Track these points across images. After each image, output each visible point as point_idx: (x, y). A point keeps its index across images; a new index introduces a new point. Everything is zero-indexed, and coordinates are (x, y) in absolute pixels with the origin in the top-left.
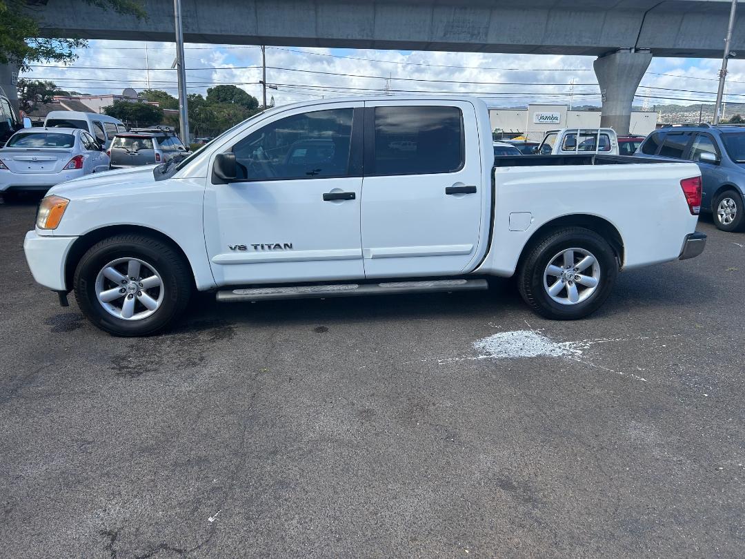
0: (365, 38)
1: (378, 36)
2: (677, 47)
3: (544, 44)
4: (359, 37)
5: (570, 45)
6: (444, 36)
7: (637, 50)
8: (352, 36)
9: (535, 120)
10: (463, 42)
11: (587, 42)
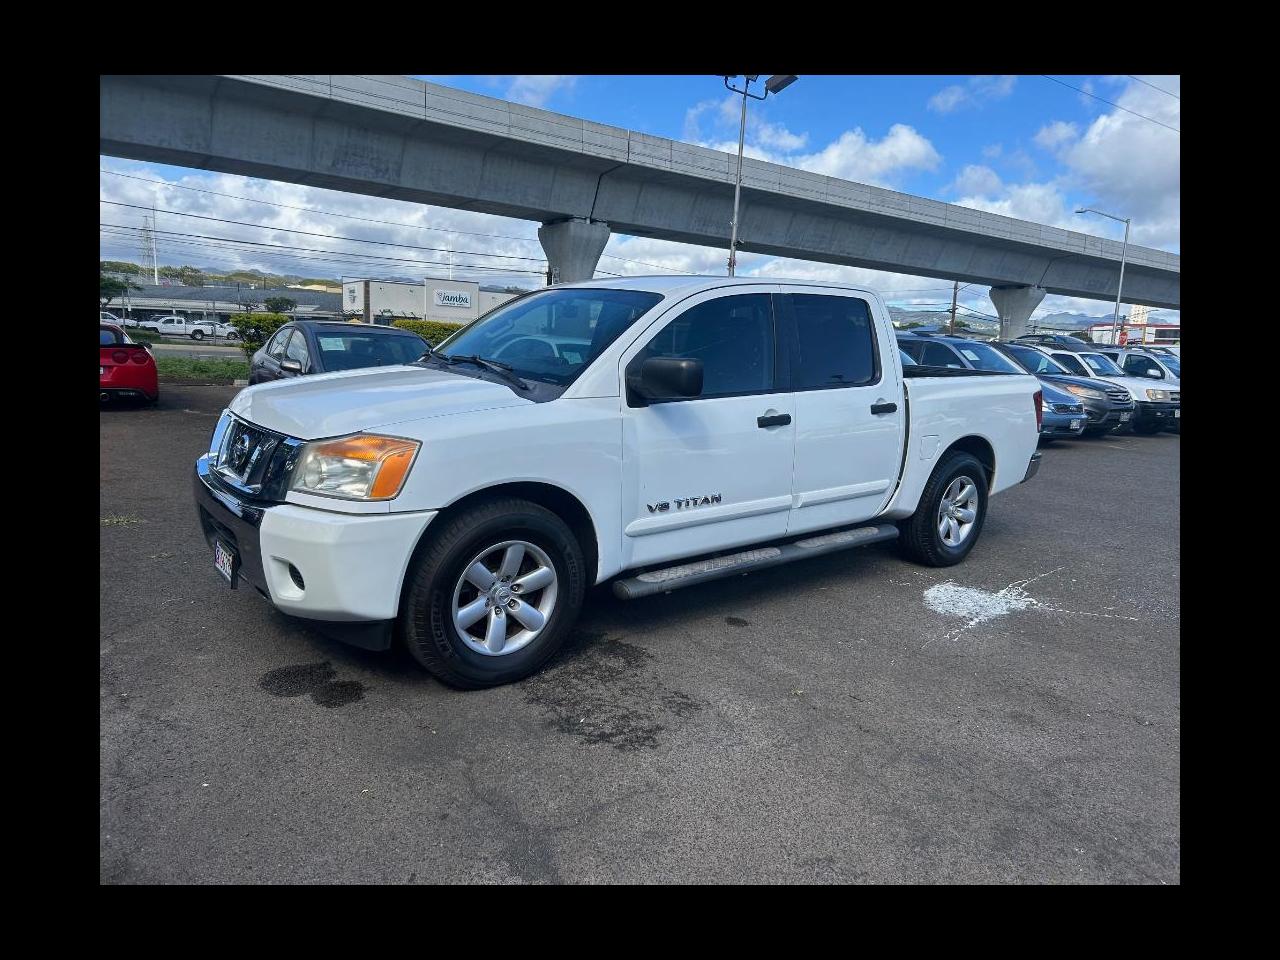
0: (194, 149)
1: (218, 150)
2: (636, 223)
3: (480, 198)
4: (182, 147)
5: (512, 203)
6: (333, 165)
7: (593, 221)
8: (170, 144)
9: (437, 300)
10: (362, 178)
11: (533, 202)
